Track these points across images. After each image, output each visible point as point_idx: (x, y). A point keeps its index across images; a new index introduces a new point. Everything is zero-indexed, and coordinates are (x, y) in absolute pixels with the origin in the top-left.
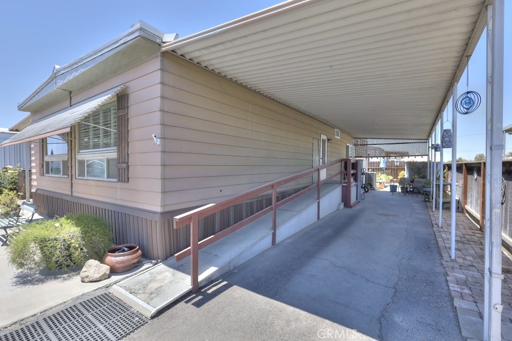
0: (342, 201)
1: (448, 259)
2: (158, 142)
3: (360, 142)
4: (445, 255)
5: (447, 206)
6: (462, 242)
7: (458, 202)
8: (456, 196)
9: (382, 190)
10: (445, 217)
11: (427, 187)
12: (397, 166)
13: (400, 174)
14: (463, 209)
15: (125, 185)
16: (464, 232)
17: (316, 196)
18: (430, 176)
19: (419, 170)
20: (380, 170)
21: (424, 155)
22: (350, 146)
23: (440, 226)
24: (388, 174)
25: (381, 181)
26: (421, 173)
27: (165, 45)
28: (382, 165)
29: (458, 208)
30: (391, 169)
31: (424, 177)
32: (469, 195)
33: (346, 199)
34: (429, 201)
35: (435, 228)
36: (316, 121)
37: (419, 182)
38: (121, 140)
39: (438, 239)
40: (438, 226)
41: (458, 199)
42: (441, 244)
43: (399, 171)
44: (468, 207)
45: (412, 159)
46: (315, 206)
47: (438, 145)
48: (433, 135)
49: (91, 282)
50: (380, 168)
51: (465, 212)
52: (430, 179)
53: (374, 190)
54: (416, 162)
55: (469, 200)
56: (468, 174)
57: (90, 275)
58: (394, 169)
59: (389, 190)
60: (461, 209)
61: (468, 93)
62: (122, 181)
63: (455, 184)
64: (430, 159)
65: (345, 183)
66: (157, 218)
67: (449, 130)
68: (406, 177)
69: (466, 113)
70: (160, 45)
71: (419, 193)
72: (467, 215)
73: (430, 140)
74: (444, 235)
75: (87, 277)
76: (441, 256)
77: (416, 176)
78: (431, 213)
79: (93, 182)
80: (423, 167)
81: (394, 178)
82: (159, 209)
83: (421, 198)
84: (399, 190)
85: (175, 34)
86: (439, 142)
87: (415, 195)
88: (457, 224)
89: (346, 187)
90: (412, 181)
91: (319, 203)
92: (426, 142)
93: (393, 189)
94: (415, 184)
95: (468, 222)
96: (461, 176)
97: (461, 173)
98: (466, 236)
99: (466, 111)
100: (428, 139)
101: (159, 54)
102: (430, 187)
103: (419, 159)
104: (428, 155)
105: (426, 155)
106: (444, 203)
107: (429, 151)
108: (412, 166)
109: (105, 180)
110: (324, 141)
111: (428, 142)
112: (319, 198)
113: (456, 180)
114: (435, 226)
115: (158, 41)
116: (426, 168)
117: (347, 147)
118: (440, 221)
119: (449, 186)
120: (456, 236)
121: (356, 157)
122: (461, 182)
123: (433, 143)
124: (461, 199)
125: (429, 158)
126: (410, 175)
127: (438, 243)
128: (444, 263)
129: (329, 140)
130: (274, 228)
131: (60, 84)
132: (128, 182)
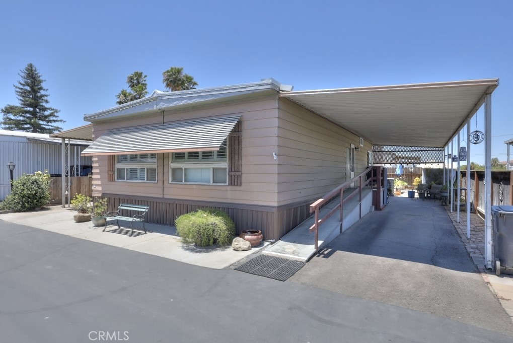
0: (373, 205)
1: (466, 239)
2: (275, 157)
3: (377, 148)
4: (464, 238)
5: (463, 208)
6: (475, 231)
7: (472, 204)
8: (471, 199)
9: (399, 196)
10: (461, 216)
11: (445, 192)
12: (411, 172)
13: (415, 180)
14: (475, 210)
15: (237, 188)
16: (476, 225)
17: (358, 199)
18: (446, 182)
19: (435, 176)
20: (397, 176)
21: (440, 163)
22: (370, 152)
23: (458, 222)
24: (403, 180)
25: (398, 187)
26: (437, 180)
27: (283, 92)
28: (398, 172)
29: (471, 209)
30: (406, 175)
31: (440, 183)
32: (480, 198)
33: (376, 203)
34: (446, 205)
35: (454, 223)
36: (349, 132)
37: (437, 188)
38: (233, 154)
39: (458, 230)
40: (457, 222)
41: (471, 201)
42: (460, 231)
43: (413, 177)
44: (479, 208)
45: (428, 166)
46: (358, 207)
47: (455, 156)
48: (450, 144)
49: (243, 251)
50: (396, 174)
51: (477, 212)
52: (447, 185)
53: (393, 196)
54: (433, 169)
55: (480, 202)
56: (479, 180)
57: (241, 246)
58: (409, 175)
59: (407, 196)
60: (474, 211)
61: (476, 131)
62: (234, 185)
63: (469, 189)
64: (447, 167)
65: (374, 188)
66: (275, 211)
67: (465, 148)
68: (423, 183)
69: (476, 143)
70: (278, 92)
71: (437, 199)
72: (479, 215)
73: (446, 148)
74: (461, 227)
75: (240, 248)
76: (461, 238)
77: (433, 182)
78: (449, 214)
79: (195, 186)
80: (439, 173)
81: (408, 185)
82: (276, 204)
83: (438, 202)
84: (416, 195)
85: (291, 86)
86: (456, 153)
87: (433, 200)
88: (471, 221)
89: (376, 191)
90: (430, 187)
91: (360, 204)
92: (442, 150)
93: (411, 194)
94: (432, 190)
95: (479, 219)
96: (474, 182)
97: (474, 179)
98: (478, 227)
99: (475, 142)
100: (444, 147)
101: (277, 98)
102: (447, 192)
103: (435, 166)
104: (444, 163)
105: (442, 162)
106: (460, 206)
107: (444, 159)
108: (428, 172)
109: (210, 184)
110: (353, 149)
111: (444, 150)
112: (360, 201)
113: (470, 185)
114: (454, 222)
115: (278, 89)
116: (442, 174)
117: (368, 154)
118: (458, 219)
119: (463, 191)
120: (471, 227)
121: (374, 163)
122: (473, 188)
123: (450, 153)
124: (474, 201)
125: (444, 165)
126: (427, 182)
127: (458, 232)
128: (462, 240)
129: (356, 148)
130: (341, 220)
131: (164, 106)
132: (241, 185)
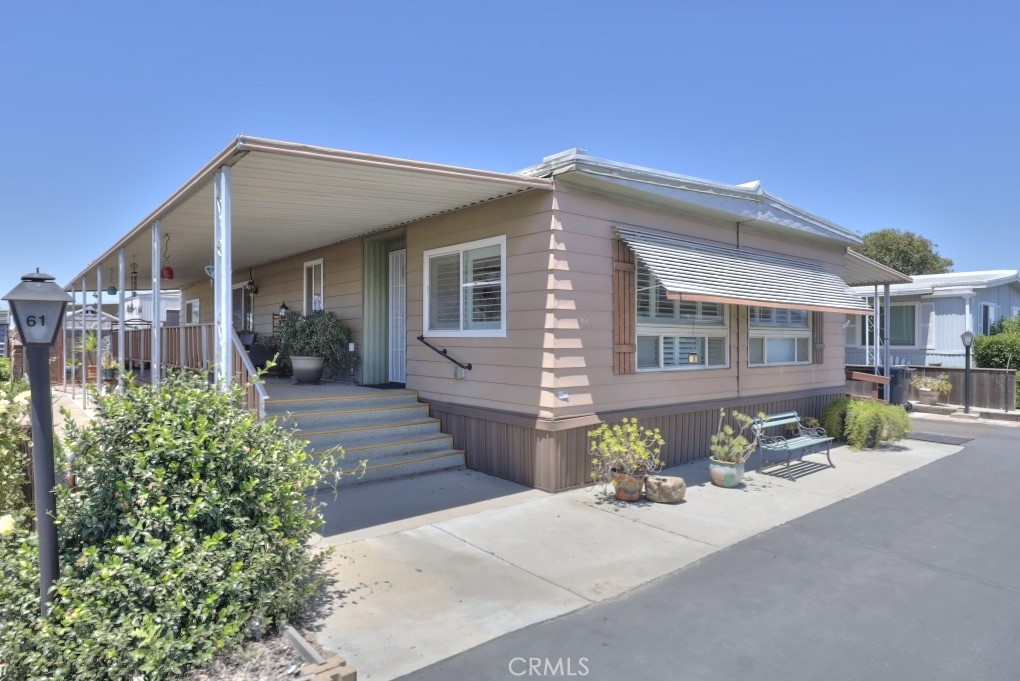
2: (844, 326)
15: (820, 366)
62: (819, 362)
101: (843, 253)
131: (771, 220)
132: (822, 362)
